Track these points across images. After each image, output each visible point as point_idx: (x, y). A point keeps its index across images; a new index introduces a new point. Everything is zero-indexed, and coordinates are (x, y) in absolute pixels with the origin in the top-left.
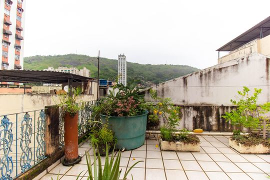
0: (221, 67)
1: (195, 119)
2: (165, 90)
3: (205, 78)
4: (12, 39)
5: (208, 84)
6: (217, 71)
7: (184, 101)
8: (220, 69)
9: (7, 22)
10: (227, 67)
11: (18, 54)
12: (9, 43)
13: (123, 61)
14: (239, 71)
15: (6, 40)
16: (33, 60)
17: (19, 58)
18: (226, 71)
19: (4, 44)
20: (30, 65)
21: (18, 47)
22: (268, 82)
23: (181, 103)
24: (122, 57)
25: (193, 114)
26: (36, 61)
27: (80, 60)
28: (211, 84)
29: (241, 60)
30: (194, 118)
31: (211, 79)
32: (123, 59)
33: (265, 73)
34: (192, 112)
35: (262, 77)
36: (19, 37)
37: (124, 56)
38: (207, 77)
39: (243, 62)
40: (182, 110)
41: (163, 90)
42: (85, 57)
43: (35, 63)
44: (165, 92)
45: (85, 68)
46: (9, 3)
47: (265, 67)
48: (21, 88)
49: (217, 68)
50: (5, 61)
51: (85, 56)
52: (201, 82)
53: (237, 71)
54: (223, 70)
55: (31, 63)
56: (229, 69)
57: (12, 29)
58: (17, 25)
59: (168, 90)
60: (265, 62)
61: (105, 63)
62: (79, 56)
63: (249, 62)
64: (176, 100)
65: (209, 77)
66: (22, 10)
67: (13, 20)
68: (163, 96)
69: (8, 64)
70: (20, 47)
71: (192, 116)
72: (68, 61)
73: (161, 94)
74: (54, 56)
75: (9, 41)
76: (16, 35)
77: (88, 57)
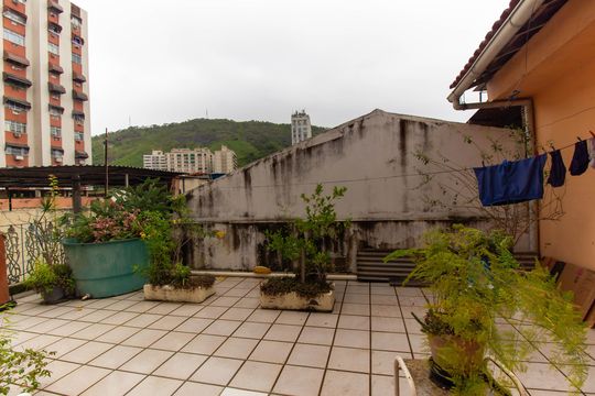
0: (309, 145)
1: (260, 249)
2: (214, 193)
3: (283, 169)
4: (66, 102)
5: (287, 180)
6: (302, 154)
7: (246, 215)
8: (309, 150)
9: (55, 68)
10: (321, 145)
11: (79, 129)
12: (63, 110)
13: (302, 127)
14: (344, 150)
15: (55, 104)
16: (124, 137)
17: (82, 137)
18: (319, 153)
19: (52, 112)
20: (120, 147)
21: (79, 116)
22: (404, 171)
23: (243, 219)
24: (301, 117)
25: (256, 238)
26: (128, 140)
27: (214, 130)
28: (294, 181)
29: (348, 129)
30: (259, 245)
31: (293, 170)
32: (302, 123)
33: (397, 153)
34: (254, 235)
35: (392, 161)
36: (79, 96)
37: (304, 115)
38: (286, 167)
39: (351, 132)
40: (240, 232)
41: (211, 196)
42: (225, 124)
43: (128, 143)
44: (215, 199)
45: (224, 149)
46: (55, 30)
47: (397, 139)
48: (90, 196)
49: (303, 147)
50: (57, 145)
51: (225, 122)
52: (275, 177)
53: (340, 152)
54: (314, 152)
55: (120, 144)
56: (325, 148)
57: (66, 82)
58: (74, 73)
59: (219, 194)
60: (396, 128)
61: (266, 134)
62: (213, 121)
63: (364, 131)
64: (232, 212)
65: (290, 165)
66: (81, 41)
67: (66, 63)
68: (211, 206)
69: (62, 152)
70: (82, 116)
71: (253, 243)
72: (191, 134)
73: (208, 202)
74: (164, 127)
75: (62, 106)
76: (73, 91)
77: (232, 122)
